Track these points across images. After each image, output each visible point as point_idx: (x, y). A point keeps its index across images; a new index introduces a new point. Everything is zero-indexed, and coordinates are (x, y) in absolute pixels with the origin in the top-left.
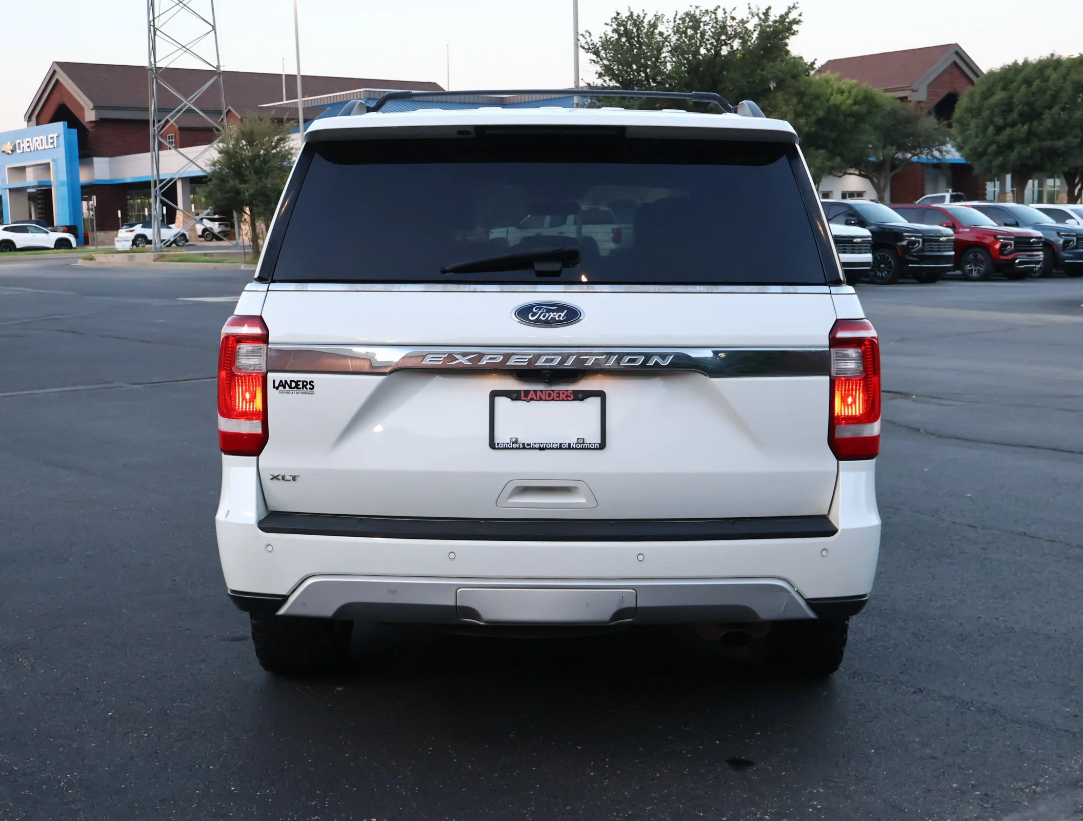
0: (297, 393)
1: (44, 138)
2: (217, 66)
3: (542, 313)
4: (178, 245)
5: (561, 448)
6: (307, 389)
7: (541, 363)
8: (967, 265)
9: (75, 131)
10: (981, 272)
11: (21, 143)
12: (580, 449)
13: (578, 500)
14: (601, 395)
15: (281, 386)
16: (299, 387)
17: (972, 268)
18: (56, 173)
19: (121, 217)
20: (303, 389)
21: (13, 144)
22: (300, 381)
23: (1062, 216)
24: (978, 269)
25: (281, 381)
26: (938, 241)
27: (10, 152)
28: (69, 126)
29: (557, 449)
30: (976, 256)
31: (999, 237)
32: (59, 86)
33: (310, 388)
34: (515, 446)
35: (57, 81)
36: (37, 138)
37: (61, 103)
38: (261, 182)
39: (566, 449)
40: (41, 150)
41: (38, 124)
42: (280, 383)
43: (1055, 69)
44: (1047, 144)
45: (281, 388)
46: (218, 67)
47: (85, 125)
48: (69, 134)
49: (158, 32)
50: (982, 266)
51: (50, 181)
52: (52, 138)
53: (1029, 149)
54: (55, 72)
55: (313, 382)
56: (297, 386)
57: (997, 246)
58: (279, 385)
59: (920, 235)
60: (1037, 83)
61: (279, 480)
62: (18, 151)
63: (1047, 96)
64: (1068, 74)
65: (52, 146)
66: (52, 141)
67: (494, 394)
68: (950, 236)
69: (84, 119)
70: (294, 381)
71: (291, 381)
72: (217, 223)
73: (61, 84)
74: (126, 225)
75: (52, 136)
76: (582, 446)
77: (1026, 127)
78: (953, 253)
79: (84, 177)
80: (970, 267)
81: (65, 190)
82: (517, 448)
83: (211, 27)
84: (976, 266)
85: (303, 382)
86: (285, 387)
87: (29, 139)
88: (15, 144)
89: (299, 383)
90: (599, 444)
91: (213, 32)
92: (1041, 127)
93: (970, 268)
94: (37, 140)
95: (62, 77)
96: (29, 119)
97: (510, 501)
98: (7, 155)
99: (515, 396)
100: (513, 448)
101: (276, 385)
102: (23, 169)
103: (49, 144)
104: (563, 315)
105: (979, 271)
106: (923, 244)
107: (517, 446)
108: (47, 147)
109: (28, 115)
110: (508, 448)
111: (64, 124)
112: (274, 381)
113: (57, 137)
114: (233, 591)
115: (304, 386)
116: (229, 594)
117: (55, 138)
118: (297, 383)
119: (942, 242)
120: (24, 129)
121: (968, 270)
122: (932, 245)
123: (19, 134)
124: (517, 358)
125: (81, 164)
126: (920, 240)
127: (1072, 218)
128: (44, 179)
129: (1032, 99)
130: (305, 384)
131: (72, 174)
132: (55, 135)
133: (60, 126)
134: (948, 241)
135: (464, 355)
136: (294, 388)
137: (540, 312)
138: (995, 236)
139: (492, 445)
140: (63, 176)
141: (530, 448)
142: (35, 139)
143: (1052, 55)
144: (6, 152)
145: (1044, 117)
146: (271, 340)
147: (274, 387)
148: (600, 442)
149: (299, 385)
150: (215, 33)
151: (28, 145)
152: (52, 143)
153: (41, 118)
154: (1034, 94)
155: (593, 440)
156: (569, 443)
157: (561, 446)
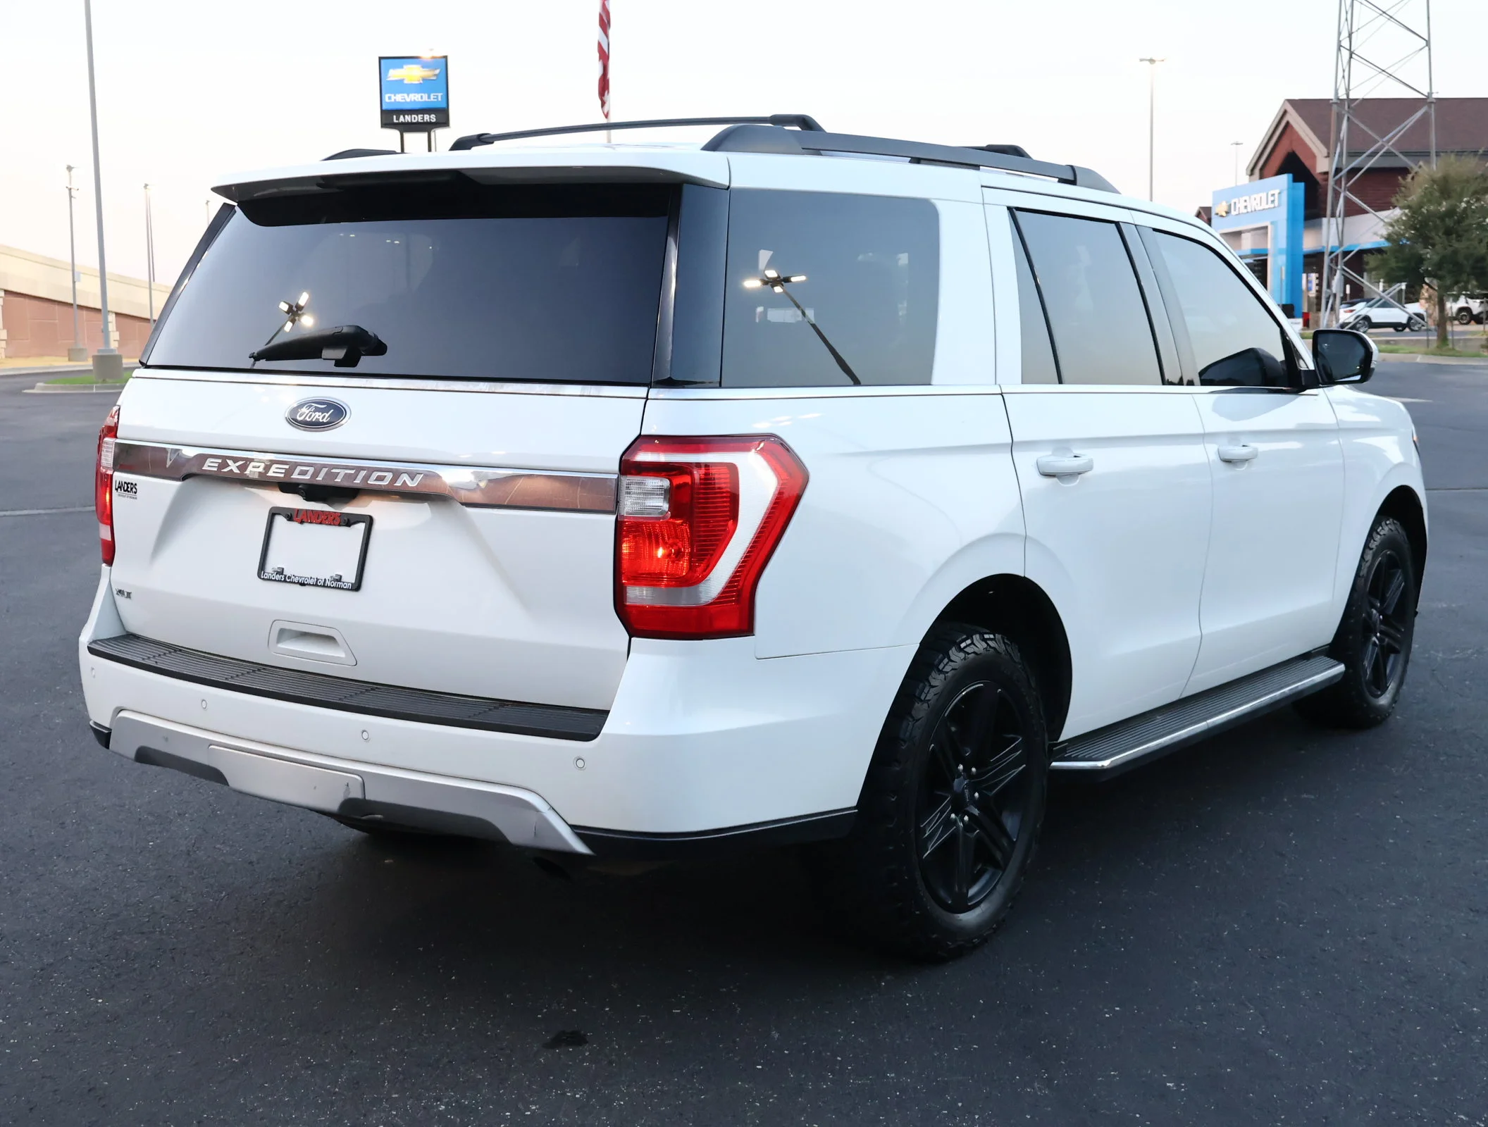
1: (1264, 195)
2: (1428, 93)
3: (308, 412)
4: (1412, 330)
5: (316, 585)
7: (295, 476)
9: (1301, 185)
11: (1237, 204)
12: (333, 587)
13: (339, 653)
14: (365, 520)
15: (119, 488)
18: (1275, 238)
19: (1350, 294)
20: (131, 492)
21: (1228, 204)
22: (129, 483)
27: (1224, 214)
28: (1295, 180)
29: (313, 585)
32: (1288, 130)
33: (134, 492)
34: (278, 577)
35: (1288, 123)
36: (1255, 196)
37: (1291, 151)
38: (1451, 246)
39: (321, 586)
40: (1259, 210)
41: (1261, 177)
42: (119, 484)
46: (1430, 93)
47: (1316, 177)
48: (1294, 188)
49: (1354, 56)
51: (1267, 250)
52: (1273, 195)
54: (1285, 112)
55: (138, 485)
56: (127, 490)
61: (121, 596)
62: (1233, 213)
65: (1272, 206)
66: (1272, 198)
67: (274, 513)
69: (1315, 167)
70: (126, 483)
72: (1478, 301)
73: (1292, 127)
74: (1345, 304)
75: (1272, 192)
76: (336, 583)
79: (1309, 243)
81: (1282, 260)
82: (278, 581)
83: (1425, 42)
87: (1247, 198)
88: (1230, 205)
89: (129, 485)
90: (352, 584)
91: (1427, 48)
94: (1255, 199)
95: (1294, 119)
96: (1252, 173)
97: (279, 646)
98: (1221, 218)
99: (291, 515)
100: (275, 580)
102: (1237, 234)
103: (1270, 202)
104: (327, 415)
107: (282, 577)
108: (1267, 207)
109: (1250, 168)
110: (271, 580)
111: (1288, 177)
112: (116, 481)
113: (1279, 193)
114: (96, 723)
115: (131, 489)
116: (91, 726)
117: (1276, 196)
120: (1245, 185)
123: (1237, 191)
125: (1306, 227)
128: (1260, 246)
130: (132, 486)
131: (1294, 240)
132: (1276, 192)
133: (1284, 179)
135: (235, 460)
139: (260, 574)
140: (1283, 243)
141: (290, 582)
142: (1253, 197)
144: (1220, 214)
148: (354, 582)
150: (1429, 49)
151: (1245, 204)
152: (1273, 201)
153: (1266, 171)
155: (350, 578)
156: (325, 580)
157: (317, 581)
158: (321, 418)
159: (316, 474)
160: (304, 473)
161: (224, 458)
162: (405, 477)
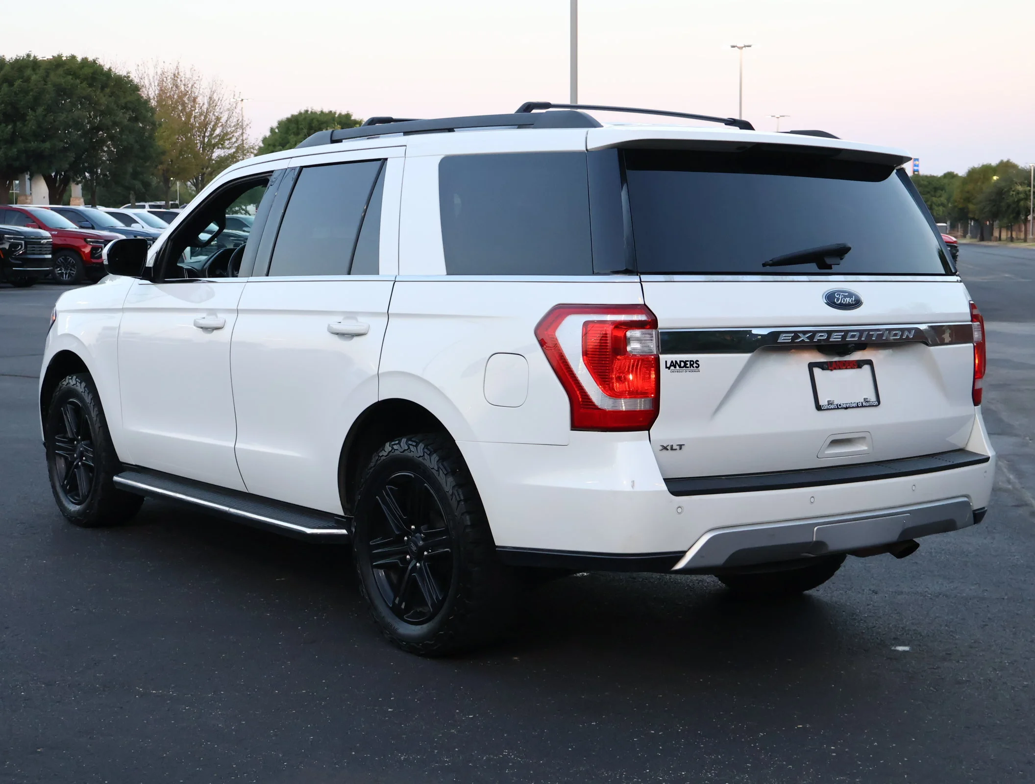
0: (686, 372)
3: (842, 298)
6: (693, 367)
7: (847, 338)
8: (57, 268)
10: (73, 275)
12: (868, 406)
13: (862, 447)
14: (870, 363)
15: (672, 366)
16: (687, 366)
17: (63, 271)
20: (690, 367)
22: (688, 361)
23: (127, 220)
24: (69, 273)
25: (672, 362)
26: (40, 243)
29: (856, 407)
30: (66, 259)
31: (89, 240)
33: (696, 367)
34: (832, 407)
39: (861, 407)
42: (671, 363)
43: (34, 70)
44: (33, 145)
45: (672, 368)
50: (73, 269)
53: (15, 150)
55: (698, 361)
56: (685, 366)
57: (87, 250)
58: (671, 366)
59: (23, 237)
60: (18, 83)
61: (668, 449)
63: (30, 97)
64: (47, 76)
67: (811, 366)
68: (49, 239)
70: (683, 361)
71: (680, 361)
76: (865, 405)
77: (10, 127)
78: (50, 256)
80: (59, 270)
82: (833, 409)
84: (66, 269)
85: (691, 361)
86: (675, 367)
89: (687, 363)
90: (875, 402)
92: (25, 128)
93: (60, 272)
97: (826, 452)
99: (823, 366)
100: (831, 409)
101: (668, 366)
104: (853, 299)
105: (70, 275)
106: (26, 247)
107: (834, 407)
110: (828, 409)
112: (666, 362)
115: (691, 365)
118: (685, 362)
119: (43, 244)
121: (59, 273)
122: (34, 247)
124: (836, 335)
126: (23, 242)
127: (136, 222)
129: (15, 99)
130: (692, 363)
134: (48, 243)
135: (805, 333)
136: (683, 367)
137: (840, 297)
138: (85, 240)
139: (819, 408)
141: (841, 408)
143: (28, 56)
145: (28, 118)
146: (660, 325)
147: (666, 367)
148: (875, 400)
149: (687, 364)
154: (16, 94)
155: (872, 398)
156: (862, 403)
157: (857, 405)
158: (850, 301)
159: (860, 337)
160: (853, 336)
161: (795, 332)
162: (906, 333)
